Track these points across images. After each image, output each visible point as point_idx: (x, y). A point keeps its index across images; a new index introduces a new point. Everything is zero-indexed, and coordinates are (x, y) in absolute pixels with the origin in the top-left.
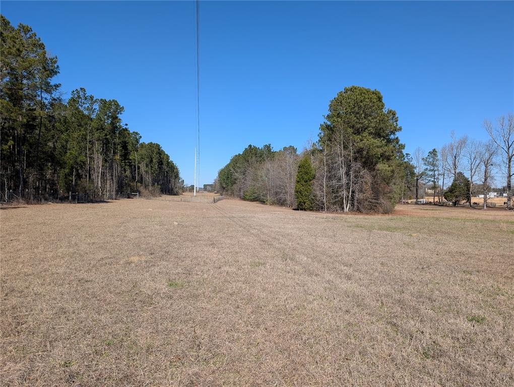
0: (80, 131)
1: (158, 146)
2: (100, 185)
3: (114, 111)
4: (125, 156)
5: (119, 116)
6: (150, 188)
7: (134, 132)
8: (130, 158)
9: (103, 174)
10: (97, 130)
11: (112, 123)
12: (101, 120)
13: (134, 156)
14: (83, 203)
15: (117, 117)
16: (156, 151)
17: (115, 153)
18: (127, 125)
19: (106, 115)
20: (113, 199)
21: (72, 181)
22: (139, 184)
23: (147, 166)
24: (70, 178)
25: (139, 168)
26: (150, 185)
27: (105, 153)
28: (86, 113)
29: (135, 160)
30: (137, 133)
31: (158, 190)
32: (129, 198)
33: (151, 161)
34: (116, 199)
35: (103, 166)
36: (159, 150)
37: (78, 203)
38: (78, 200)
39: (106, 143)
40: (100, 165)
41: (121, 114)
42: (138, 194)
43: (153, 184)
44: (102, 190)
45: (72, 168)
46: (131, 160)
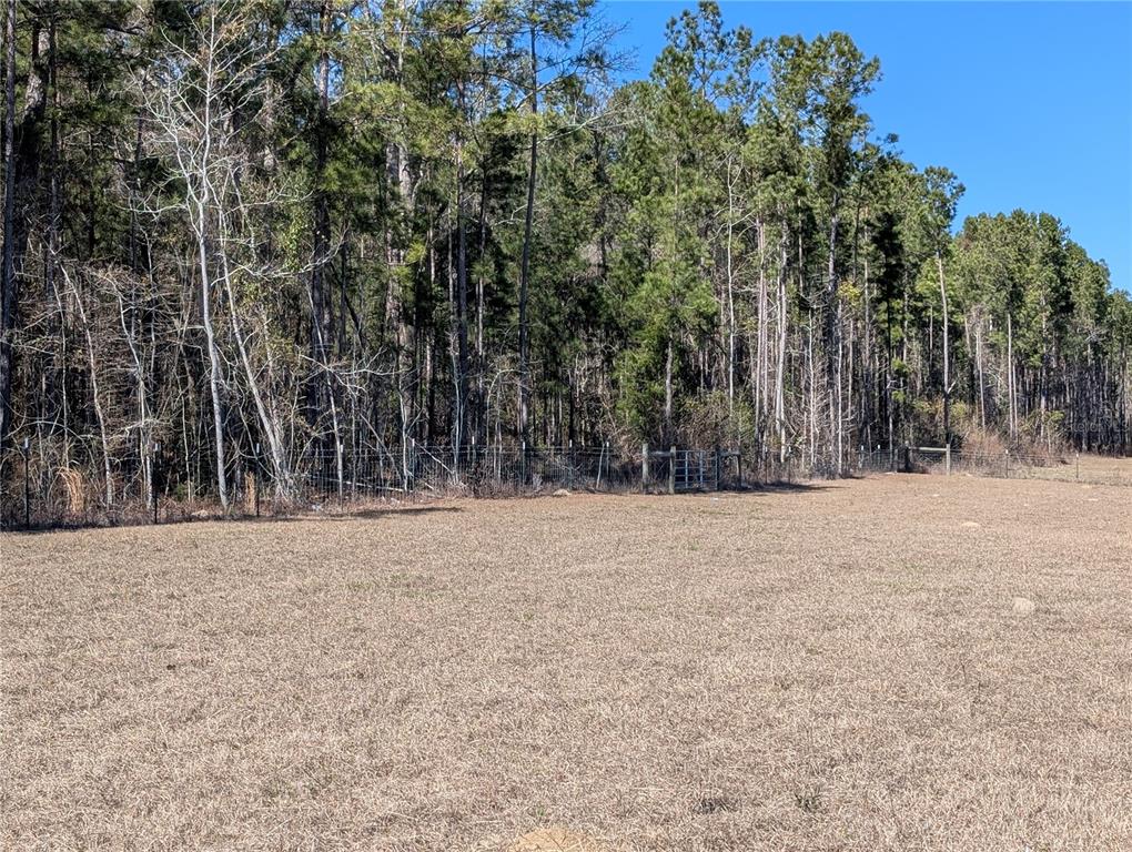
0: (690, 184)
1: (1049, 223)
2: (780, 414)
3: (838, 84)
4: (890, 282)
5: (861, 103)
6: (1015, 423)
7: (929, 171)
8: (920, 287)
9: (794, 367)
10: (766, 173)
11: (832, 139)
12: (779, 130)
13: (934, 280)
14: (698, 491)
15: (848, 111)
16: (1039, 247)
17: (842, 270)
18: (893, 138)
19: (802, 105)
20: (832, 476)
21: (663, 400)
22: (960, 408)
23: (998, 322)
24: (656, 388)
25: (956, 332)
26: (1013, 408)
27: (805, 273)
28: (722, 106)
29: (937, 295)
30: (943, 175)
31: (1050, 435)
32: (908, 469)
33: (1016, 297)
34: (846, 475)
35: (790, 330)
36: (1055, 242)
37: (678, 492)
38: (679, 479)
39: (805, 232)
40: (781, 329)
41: (867, 90)
42: (947, 449)
43: (1028, 405)
44: (789, 434)
45: (663, 343)
46: (921, 298)
